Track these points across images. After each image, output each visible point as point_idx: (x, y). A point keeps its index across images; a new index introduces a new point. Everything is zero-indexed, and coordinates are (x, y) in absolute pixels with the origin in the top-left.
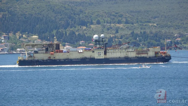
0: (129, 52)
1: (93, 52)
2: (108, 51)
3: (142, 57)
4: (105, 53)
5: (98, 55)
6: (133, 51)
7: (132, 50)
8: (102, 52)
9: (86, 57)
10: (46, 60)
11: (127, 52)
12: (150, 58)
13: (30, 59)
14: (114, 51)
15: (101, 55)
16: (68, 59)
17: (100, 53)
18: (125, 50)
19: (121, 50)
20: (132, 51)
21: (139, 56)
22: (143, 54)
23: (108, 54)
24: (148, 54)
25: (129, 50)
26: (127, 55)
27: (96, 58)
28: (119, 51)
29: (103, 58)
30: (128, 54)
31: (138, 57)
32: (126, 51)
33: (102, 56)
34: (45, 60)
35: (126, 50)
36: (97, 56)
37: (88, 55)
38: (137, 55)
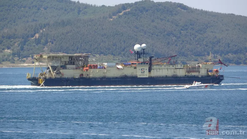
0: (178, 68)
1: (135, 68)
2: (153, 67)
3: (192, 76)
4: (150, 71)
5: (142, 72)
7: (181, 66)
8: (146, 68)
9: (126, 74)
10: (78, 79)
11: (175, 69)
12: (202, 77)
14: (160, 68)
15: (145, 73)
16: (104, 78)
17: (144, 69)
18: (173, 66)
19: (168, 66)
21: (189, 74)
22: (194, 72)
23: (152, 71)
24: (199, 72)
25: (177, 66)
26: (175, 74)
27: (139, 77)
28: (165, 68)
30: (176, 72)
31: (188, 77)
32: (174, 68)
33: (146, 75)
36: (140, 73)
37: (129, 72)
38: (187, 74)
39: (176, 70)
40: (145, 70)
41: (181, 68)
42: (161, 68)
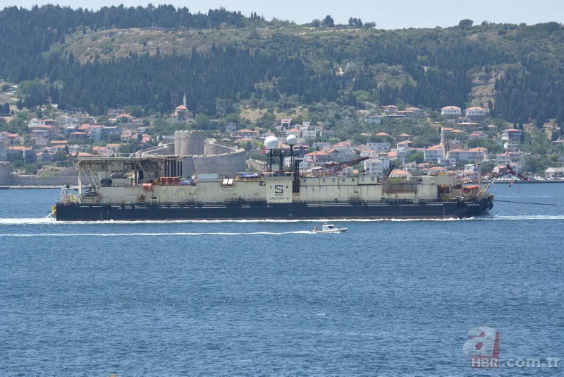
0: (364, 185)
2: (305, 181)
3: (400, 200)
4: (296, 189)
5: (277, 192)
6: (375, 182)
7: (373, 179)
8: (288, 183)
9: (242, 197)
10: (132, 205)
11: (358, 185)
12: (422, 202)
13: (89, 201)
14: (322, 183)
15: (285, 195)
16: (191, 203)
17: (282, 186)
18: (353, 180)
19: (341, 180)
20: (373, 182)
21: (390, 197)
22: (402, 191)
23: (302, 190)
24: (416, 192)
25: (363, 180)
26: (356, 195)
27: (269, 201)
28: (334, 183)
29: (290, 201)
30: (359, 192)
31: (388, 201)
32: (356, 183)
33: (287, 197)
34: (127, 205)
35: (356, 179)
36: (273, 195)
37: (247, 191)
38: (386, 196)
39: (359, 187)
40: (284, 188)
41: (371, 185)
42: (324, 184)
